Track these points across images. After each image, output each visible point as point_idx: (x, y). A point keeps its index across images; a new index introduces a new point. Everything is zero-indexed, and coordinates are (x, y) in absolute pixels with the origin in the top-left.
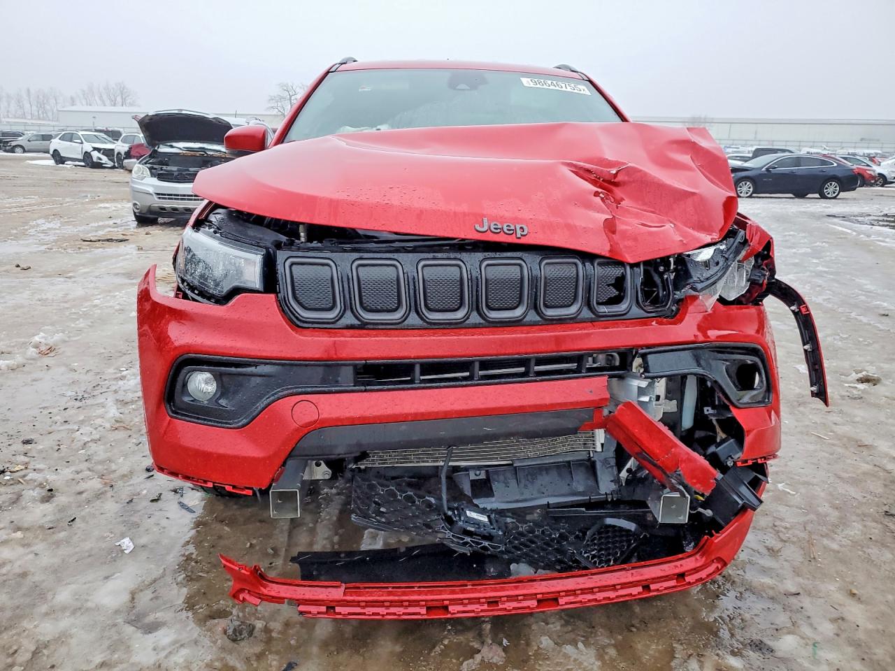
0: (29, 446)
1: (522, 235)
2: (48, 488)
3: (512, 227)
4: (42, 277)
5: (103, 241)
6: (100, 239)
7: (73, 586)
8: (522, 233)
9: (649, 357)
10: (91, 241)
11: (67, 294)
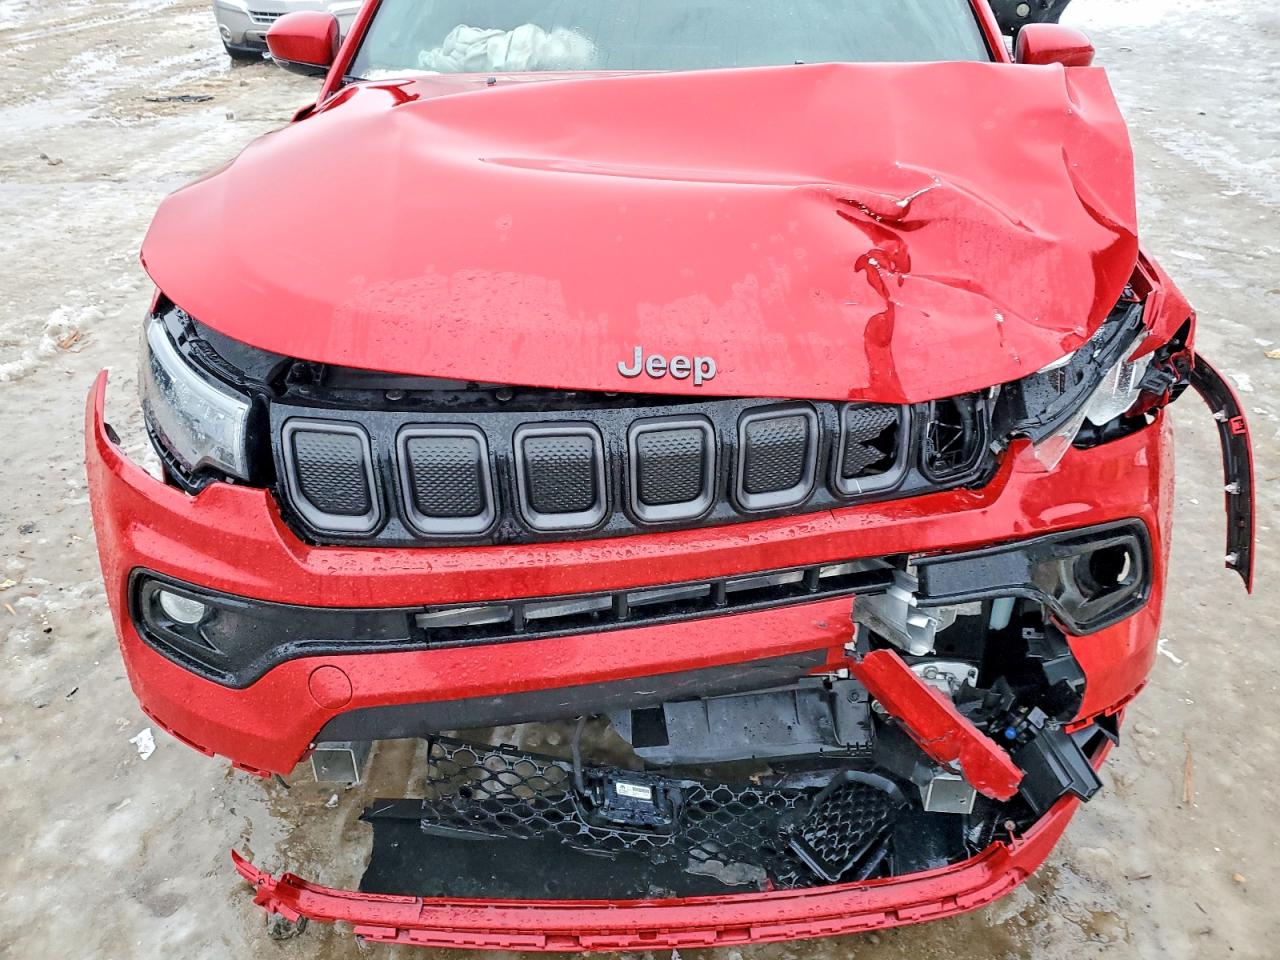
0: (27, 539)
1: (703, 379)
2: (46, 625)
3: (687, 365)
4: (78, 180)
5: (175, 99)
6: (172, 95)
7: (62, 824)
8: (706, 376)
9: (931, 569)
10: (157, 101)
11: (111, 218)
